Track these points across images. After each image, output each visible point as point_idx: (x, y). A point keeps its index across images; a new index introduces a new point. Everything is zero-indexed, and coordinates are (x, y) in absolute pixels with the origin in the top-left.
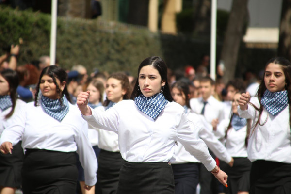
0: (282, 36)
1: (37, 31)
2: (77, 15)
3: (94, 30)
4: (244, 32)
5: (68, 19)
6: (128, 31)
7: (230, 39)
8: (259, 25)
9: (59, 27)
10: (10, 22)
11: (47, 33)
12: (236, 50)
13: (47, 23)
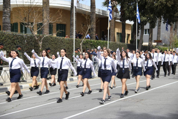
0: (149, 44)
1: (105, 44)
2: (112, 41)
3: (115, 43)
4: (142, 44)
5: (111, 42)
6: (121, 43)
7: (140, 44)
8: (145, 42)
9: (109, 43)
10: (101, 43)
11: (107, 44)
12: (141, 46)
13: (107, 43)
